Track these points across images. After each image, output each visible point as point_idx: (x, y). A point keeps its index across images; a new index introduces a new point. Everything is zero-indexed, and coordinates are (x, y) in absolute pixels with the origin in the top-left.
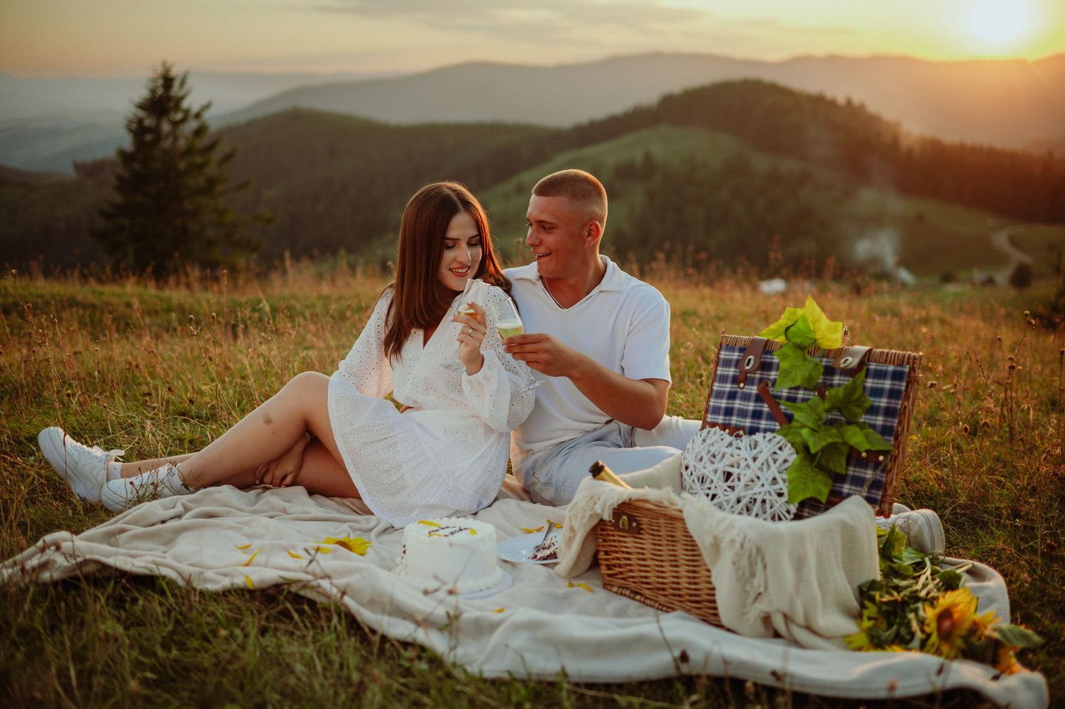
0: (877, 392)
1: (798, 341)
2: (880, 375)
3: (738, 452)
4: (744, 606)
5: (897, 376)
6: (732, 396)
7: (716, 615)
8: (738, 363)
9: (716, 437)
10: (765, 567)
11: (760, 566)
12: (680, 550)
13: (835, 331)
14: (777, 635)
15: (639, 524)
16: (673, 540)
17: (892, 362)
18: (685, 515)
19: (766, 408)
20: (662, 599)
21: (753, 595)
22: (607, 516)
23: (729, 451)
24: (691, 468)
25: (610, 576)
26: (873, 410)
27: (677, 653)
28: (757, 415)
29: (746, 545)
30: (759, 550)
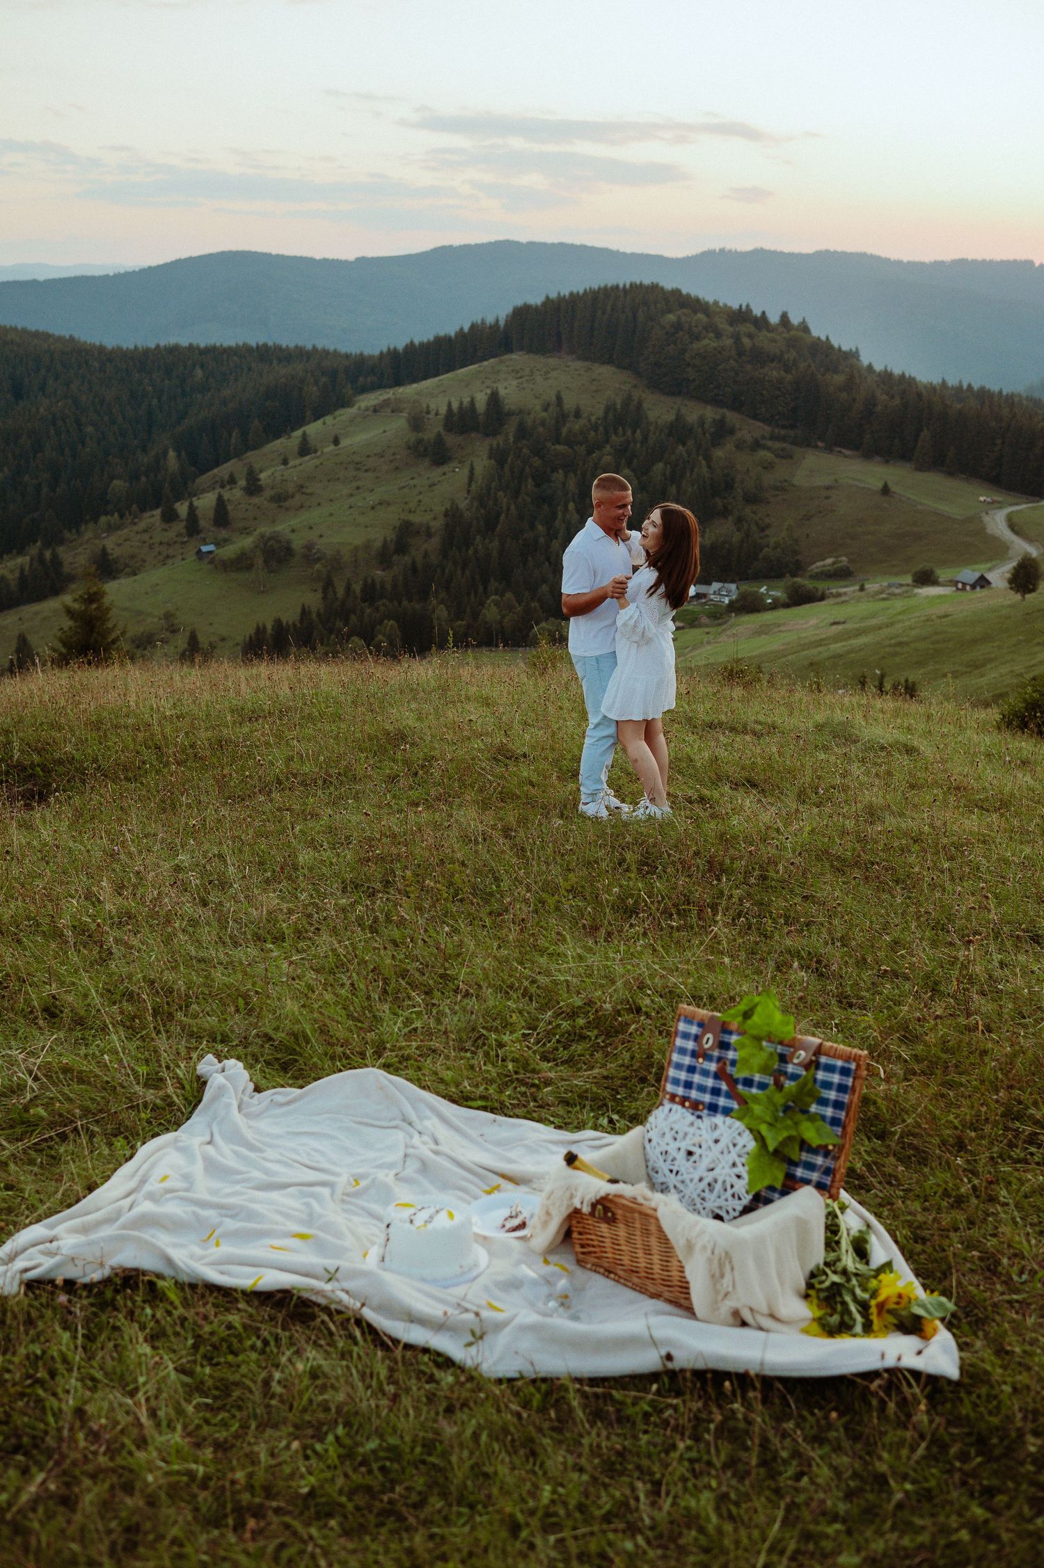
0: (827, 1085)
1: (755, 1032)
2: (830, 1069)
3: (698, 1132)
4: (716, 1302)
5: (845, 1072)
6: (691, 1070)
7: (688, 1299)
8: (697, 1038)
9: (678, 1116)
10: (732, 1269)
11: (728, 1267)
12: (653, 1241)
13: (788, 1024)
14: (744, 1324)
15: (614, 1214)
16: (646, 1232)
17: (840, 1057)
18: (660, 1214)
19: (724, 1087)
20: (636, 1280)
21: (722, 1293)
22: (586, 1209)
23: (691, 1130)
24: (654, 1143)
25: (583, 1253)
26: (823, 1102)
27: (663, 1353)
28: (716, 1092)
29: (717, 1252)
30: (727, 1254)
